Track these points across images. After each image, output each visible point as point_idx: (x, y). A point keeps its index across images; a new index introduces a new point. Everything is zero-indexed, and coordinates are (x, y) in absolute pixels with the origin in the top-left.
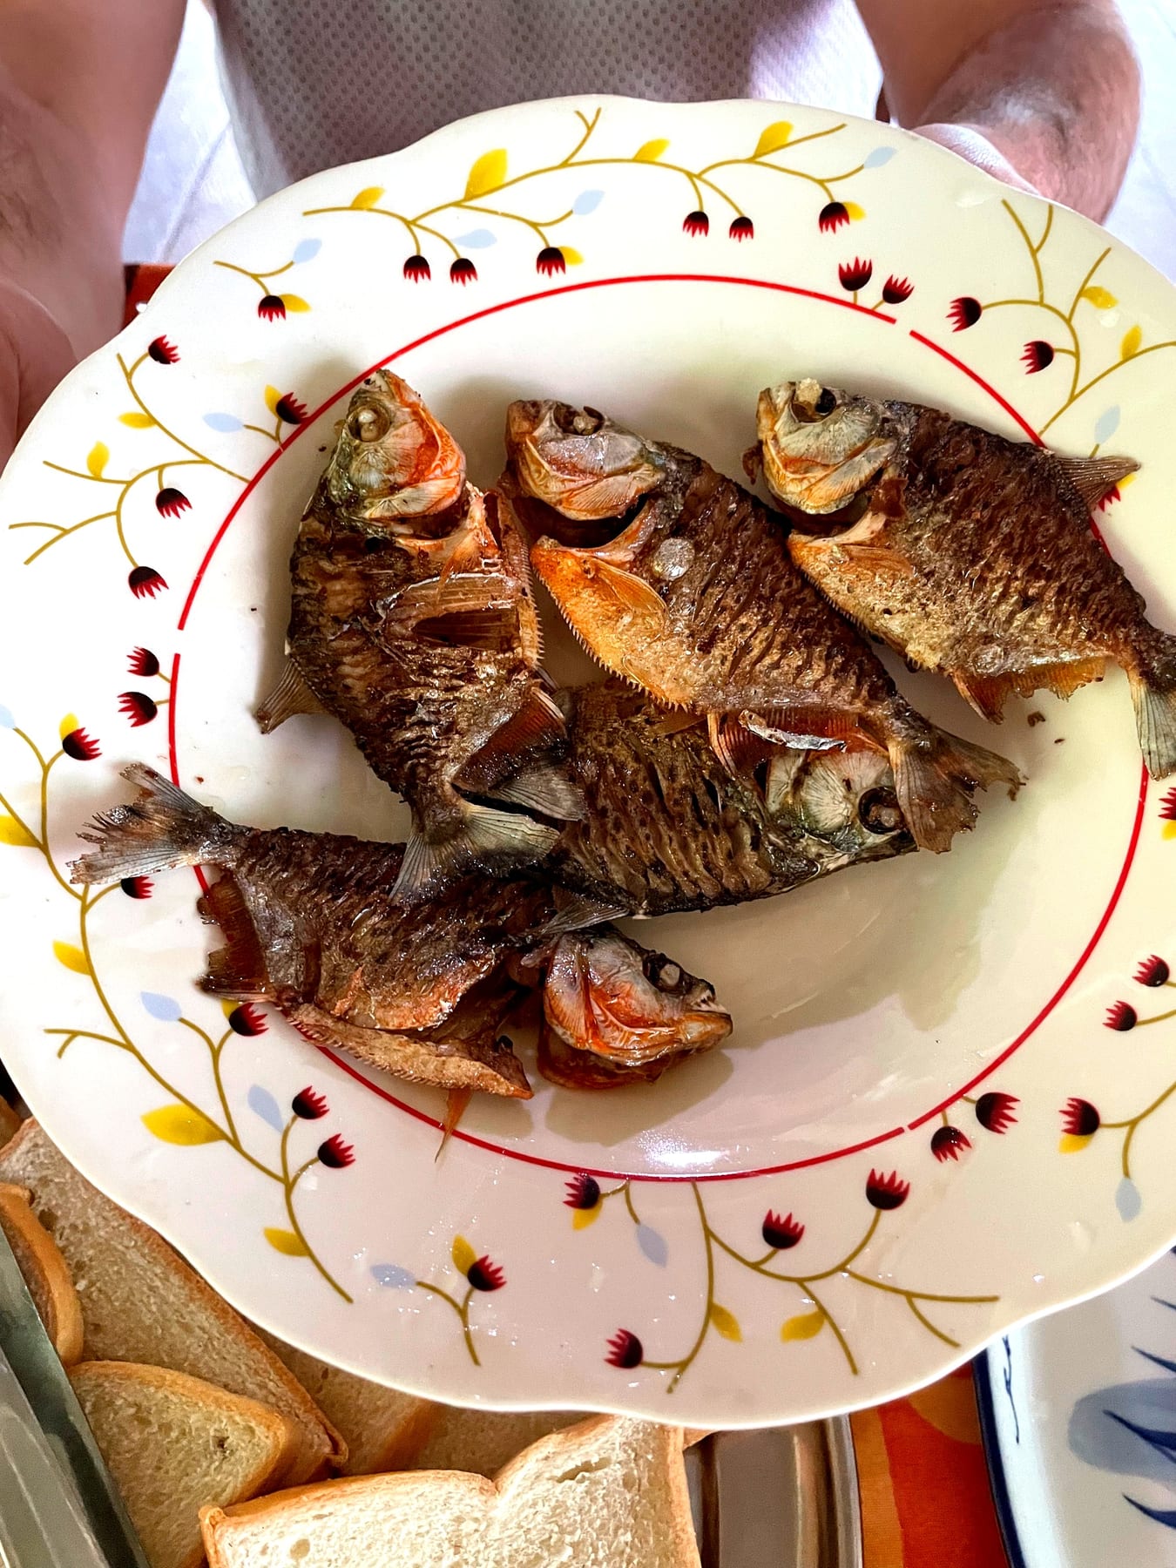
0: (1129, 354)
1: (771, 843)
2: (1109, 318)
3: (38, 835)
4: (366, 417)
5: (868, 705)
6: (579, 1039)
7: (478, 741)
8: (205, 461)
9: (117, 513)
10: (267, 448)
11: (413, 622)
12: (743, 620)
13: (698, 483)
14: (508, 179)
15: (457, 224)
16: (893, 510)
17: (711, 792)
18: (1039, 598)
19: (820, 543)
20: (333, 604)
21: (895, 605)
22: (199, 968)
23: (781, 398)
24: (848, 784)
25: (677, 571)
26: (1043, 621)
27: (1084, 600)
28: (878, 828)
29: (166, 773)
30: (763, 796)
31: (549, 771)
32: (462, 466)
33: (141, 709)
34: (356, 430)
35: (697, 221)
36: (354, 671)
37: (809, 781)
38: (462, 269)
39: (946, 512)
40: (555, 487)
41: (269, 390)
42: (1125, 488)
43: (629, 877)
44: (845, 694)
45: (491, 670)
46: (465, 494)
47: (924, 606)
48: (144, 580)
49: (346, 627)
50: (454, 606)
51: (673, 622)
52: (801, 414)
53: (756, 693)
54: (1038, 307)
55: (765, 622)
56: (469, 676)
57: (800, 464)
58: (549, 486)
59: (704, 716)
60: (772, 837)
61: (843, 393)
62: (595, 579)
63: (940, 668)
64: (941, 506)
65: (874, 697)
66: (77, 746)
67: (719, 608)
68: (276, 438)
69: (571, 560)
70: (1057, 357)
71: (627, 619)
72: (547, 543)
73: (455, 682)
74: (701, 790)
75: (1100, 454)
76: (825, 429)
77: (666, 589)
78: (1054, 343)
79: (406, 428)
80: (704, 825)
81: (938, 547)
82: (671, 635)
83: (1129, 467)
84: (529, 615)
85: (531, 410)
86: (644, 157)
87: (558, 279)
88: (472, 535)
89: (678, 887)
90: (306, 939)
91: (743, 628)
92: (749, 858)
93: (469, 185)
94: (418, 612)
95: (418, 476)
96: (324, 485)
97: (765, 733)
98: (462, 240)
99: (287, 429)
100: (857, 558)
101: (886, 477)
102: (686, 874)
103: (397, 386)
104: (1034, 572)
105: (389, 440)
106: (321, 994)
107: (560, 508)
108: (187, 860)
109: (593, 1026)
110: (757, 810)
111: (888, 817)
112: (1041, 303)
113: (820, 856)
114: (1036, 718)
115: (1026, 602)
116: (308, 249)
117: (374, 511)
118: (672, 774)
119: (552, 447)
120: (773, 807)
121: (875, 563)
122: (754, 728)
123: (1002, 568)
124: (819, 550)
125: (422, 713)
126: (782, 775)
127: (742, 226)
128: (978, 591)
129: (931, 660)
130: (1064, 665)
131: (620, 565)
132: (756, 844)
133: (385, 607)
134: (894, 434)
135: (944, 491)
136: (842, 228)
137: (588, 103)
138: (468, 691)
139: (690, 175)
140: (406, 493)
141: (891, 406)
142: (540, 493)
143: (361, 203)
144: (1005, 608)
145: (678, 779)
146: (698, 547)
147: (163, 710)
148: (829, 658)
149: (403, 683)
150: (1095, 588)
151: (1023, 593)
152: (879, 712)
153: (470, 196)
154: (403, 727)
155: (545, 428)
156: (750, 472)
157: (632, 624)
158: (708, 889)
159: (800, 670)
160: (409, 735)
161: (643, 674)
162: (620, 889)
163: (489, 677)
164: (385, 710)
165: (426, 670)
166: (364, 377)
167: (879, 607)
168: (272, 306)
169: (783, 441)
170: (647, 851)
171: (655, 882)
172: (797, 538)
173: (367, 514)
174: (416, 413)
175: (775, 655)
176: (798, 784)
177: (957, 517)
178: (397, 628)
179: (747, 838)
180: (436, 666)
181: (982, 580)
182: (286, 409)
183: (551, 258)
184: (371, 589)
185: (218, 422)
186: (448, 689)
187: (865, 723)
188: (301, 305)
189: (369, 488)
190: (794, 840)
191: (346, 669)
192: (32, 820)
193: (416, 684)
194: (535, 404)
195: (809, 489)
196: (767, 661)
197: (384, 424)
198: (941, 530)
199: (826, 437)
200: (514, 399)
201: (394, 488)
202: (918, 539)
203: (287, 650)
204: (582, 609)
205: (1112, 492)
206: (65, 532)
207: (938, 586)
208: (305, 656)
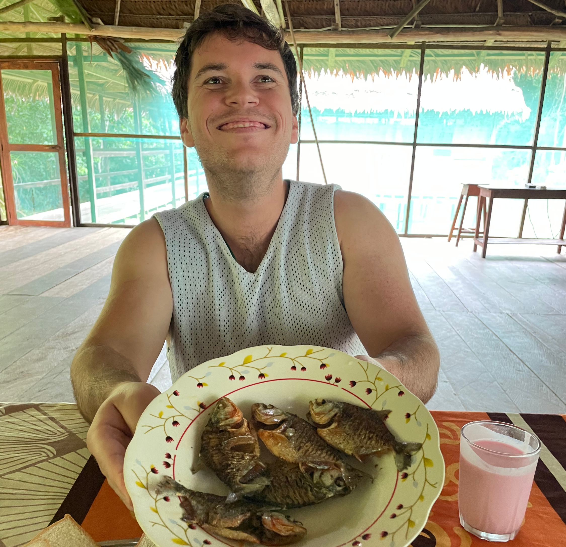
0: (387, 389)
1: (315, 490)
2: (382, 383)
3: (146, 486)
4: (221, 405)
5: (336, 461)
6: (270, 528)
7: (245, 472)
8: (183, 416)
9: (164, 425)
10: (197, 413)
11: (230, 447)
12: (307, 445)
13: (296, 419)
14: (253, 360)
15: (241, 369)
16: (339, 421)
17: (300, 480)
18: (372, 437)
19: (324, 430)
20: (211, 444)
21: (341, 441)
22: (181, 516)
23: (314, 402)
24: (332, 476)
25: (291, 434)
26: (373, 442)
27: (382, 437)
28: (339, 486)
29: (172, 478)
30: (313, 481)
31: (262, 477)
32: (242, 414)
33: (167, 465)
34: (219, 408)
35: (294, 368)
36: (216, 458)
37: (323, 476)
38: (242, 378)
39: (351, 421)
40: (263, 418)
41: (198, 402)
42: (390, 416)
43: (282, 501)
44: (331, 459)
45: (248, 457)
46: (243, 420)
47: (348, 441)
48: (169, 439)
49: (215, 448)
50: (240, 443)
51: (291, 445)
52: (318, 404)
53: (310, 458)
54: (367, 382)
55: (312, 445)
56: (243, 458)
57: (318, 414)
58: (262, 419)
59: (298, 464)
60: (315, 489)
61: (327, 400)
62: (273, 437)
63: (352, 454)
64: (350, 420)
65: (337, 460)
66: (154, 471)
67: (301, 442)
68: (199, 411)
69: (267, 433)
70: (373, 391)
71: (280, 444)
72: (261, 430)
73: (240, 460)
74: (298, 480)
75: (384, 409)
76: (324, 407)
77: (289, 438)
78: (372, 389)
79: (230, 407)
80: (299, 487)
81: (349, 429)
82: (290, 447)
83: (389, 412)
84: (257, 446)
85: (258, 405)
86: (282, 356)
87: (263, 380)
88: (244, 428)
89: (293, 501)
90: (205, 511)
91: (307, 446)
92: (310, 493)
93: (244, 361)
94: (232, 444)
95: (232, 417)
96: (210, 420)
97: (312, 465)
98: (242, 372)
99: (202, 410)
100: (331, 432)
101: (337, 415)
102: (295, 498)
103: (228, 400)
104: (370, 432)
105: (227, 409)
106: (209, 521)
107: (265, 423)
108: (178, 494)
109: (274, 525)
110: (311, 483)
111: (341, 483)
112: (368, 381)
113: (326, 493)
114: (376, 466)
115: (369, 438)
116: (209, 374)
117: (222, 423)
118: (291, 477)
119: (263, 411)
120: (315, 482)
121: (336, 433)
122: (309, 465)
123: (364, 432)
124: (323, 431)
125: (232, 466)
126: (316, 475)
127: (304, 369)
128: (359, 437)
129: (350, 453)
130: (379, 451)
131: (279, 433)
132: (311, 490)
133: (224, 443)
134: (338, 407)
135: (350, 418)
136: (325, 368)
137: (270, 346)
138: (243, 462)
139: (292, 359)
140: (230, 420)
141: (338, 402)
142: (260, 420)
143: (220, 365)
144: (365, 440)
145: (293, 477)
146: (296, 430)
147: (172, 466)
148: (327, 453)
149: (228, 460)
150: (384, 435)
151: (369, 437)
152: (339, 462)
153: (244, 364)
154: (227, 469)
155: (261, 408)
156: (308, 418)
157: (281, 445)
158: (301, 502)
159: (320, 455)
160: (229, 471)
161: (284, 456)
162: (279, 504)
163: (248, 459)
164: (223, 466)
165: (233, 457)
166: (221, 399)
167: (338, 442)
168: (200, 385)
169: (315, 410)
170: (285, 494)
171: (288, 501)
172: (319, 429)
173: (221, 424)
174: (233, 405)
175: (314, 452)
176: (320, 477)
177: (353, 422)
178: (227, 448)
179: (309, 489)
180: (236, 457)
181: (360, 434)
182: (202, 406)
183: (261, 376)
184: (220, 440)
185: (187, 408)
186: (238, 461)
187: (336, 465)
188: (206, 385)
189: (221, 419)
190: (320, 489)
191: (214, 458)
192: (145, 484)
193: (231, 460)
194: (258, 404)
195: (321, 418)
196: (313, 453)
197: (225, 406)
198: (350, 425)
199: (324, 408)
200: (254, 403)
201: (227, 419)
202: (345, 427)
203: (200, 455)
204: (269, 443)
205: (387, 417)
206: (153, 428)
207: (350, 436)
208: (204, 456)
